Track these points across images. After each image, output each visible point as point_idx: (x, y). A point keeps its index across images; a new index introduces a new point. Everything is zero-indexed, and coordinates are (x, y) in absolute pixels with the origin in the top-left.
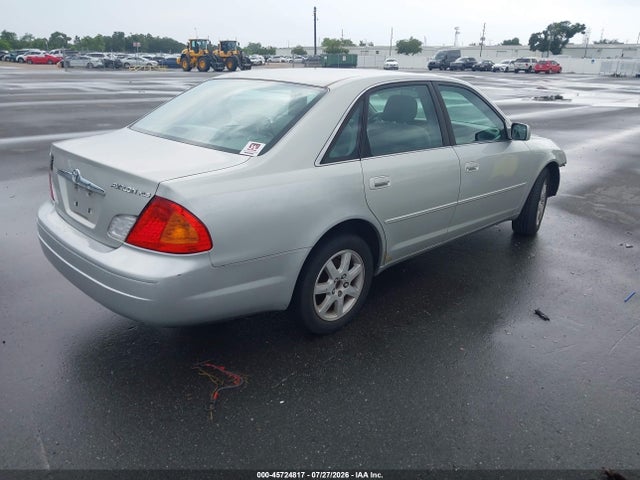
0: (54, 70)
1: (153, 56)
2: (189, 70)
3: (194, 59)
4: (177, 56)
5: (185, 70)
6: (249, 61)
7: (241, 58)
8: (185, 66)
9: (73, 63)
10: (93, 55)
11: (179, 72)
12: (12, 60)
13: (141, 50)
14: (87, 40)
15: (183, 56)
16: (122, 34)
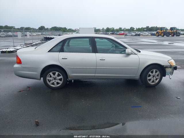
0: (123, 36)
1: (150, 32)
2: (158, 36)
3: (160, 33)
4: (155, 32)
5: (157, 36)
6: (179, 33)
7: (176, 33)
8: (157, 35)
9: (128, 35)
10: (134, 33)
11: (155, 37)
12: (116, 34)
13: (146, 31)
14: (139, 29)
15: (157, 32)
16: (148, 27)
